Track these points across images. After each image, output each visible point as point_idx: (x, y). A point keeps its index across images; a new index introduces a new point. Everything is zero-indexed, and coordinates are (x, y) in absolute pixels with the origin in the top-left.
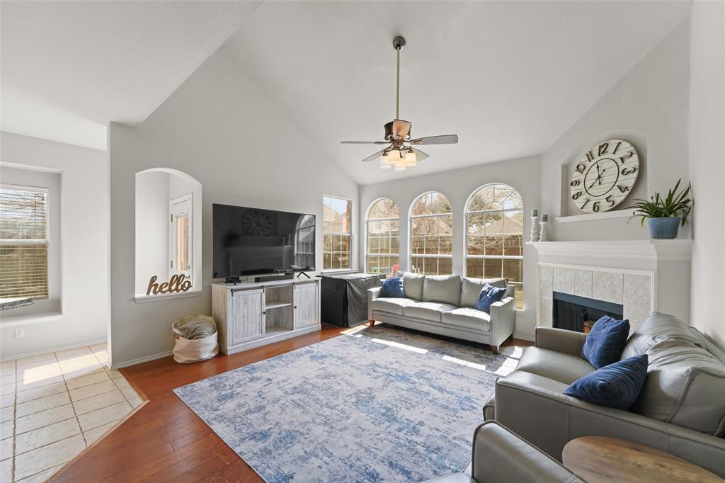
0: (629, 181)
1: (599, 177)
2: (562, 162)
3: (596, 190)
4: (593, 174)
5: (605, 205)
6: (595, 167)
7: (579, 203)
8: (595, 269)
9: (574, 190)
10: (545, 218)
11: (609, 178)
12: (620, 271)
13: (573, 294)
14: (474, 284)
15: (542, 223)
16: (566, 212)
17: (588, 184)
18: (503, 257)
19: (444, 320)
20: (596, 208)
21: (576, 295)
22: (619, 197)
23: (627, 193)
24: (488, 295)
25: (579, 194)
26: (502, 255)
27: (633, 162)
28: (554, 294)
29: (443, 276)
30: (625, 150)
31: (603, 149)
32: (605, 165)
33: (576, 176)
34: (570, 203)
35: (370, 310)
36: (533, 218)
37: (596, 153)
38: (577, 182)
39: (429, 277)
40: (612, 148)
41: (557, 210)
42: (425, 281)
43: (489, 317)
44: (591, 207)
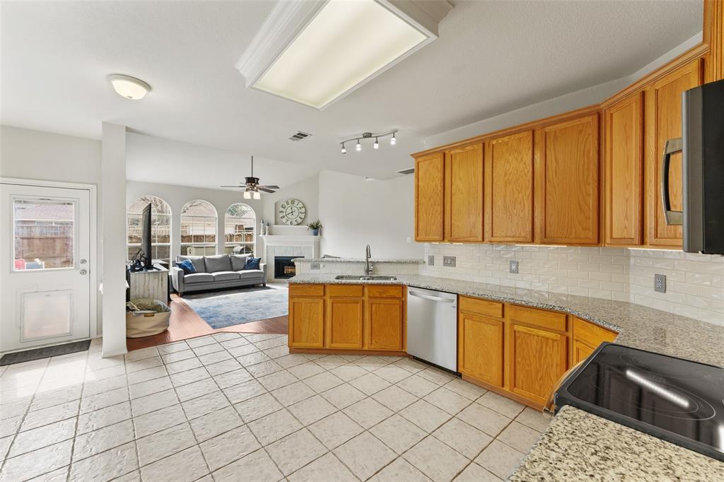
0: (303, 216)
1: (292, 212)
2: (275, 202)
3: (290, 216)
4: (289, 211)
5: (294, 222)
6: (290, 208)
7: (284, 220)
8: (294, 246)
9: (281, 215)
10: (268, 225)
11: (296, 214)
12: (303, 245)
14: (238, 258)
15: (267, 227)
16: (276, 224)
17: (287, 214)
20: (291, 223)
21: (286, 256)
22: (300, 221)
23: (302, 220)
24: (254, 262)
25: (284, 217)
27: (303, 210)
28: (275, 257)
29: (218, 256)
30: (301, 205)
31: (293, 202)
32: (294, 209)
33: (282, 209)
34: (279, 220)
35: (182, 285)
36: (262, 224)
37: (290, 203)
38: (282, 212)
39: (208, 257)
40: (296, 203)
41: (273, 222)
42: (206, 260)
43: (262, 271)
44: (289, 222)
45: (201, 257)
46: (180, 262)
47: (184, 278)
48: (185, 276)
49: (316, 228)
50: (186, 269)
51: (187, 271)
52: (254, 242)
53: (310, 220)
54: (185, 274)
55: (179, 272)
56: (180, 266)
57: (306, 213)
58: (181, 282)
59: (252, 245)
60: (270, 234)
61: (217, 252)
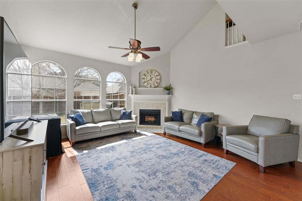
0: (158, 81)
1: (151, 79)
2: (139, 72)
4: (149, 78)
5: (153, 86)
6: (149, 76)
7: (145, 84)
8: (153, 102)
9: (143, 81)
10: (135, 87)
11: (154, 79)
12: (160, 102)
13: (147, 109)
14: (116, 111)
15: (134, 89)
16: (140, 87)
17: (148, 80)
18: (119, 99)
19: (121, 127)
20: (151, 86)
21: (148, 109)
22: (156, 85)
23: (158, 84)
24: (127, 114)
25: (145, 82)
26: (118, 99)
27: (159, 77)
28: (140, 110)
29: (101, 109)
30: (157, 74)
31: (151, 72)
32: (152, 76)
33: (144, 77)
34: (142, 84)
35: (74, 135)
36: (130, 87)
37: (149, 72)
38: (144, 79)
39: (95, 110)
40: (154, 72)
41: (138, 85)
42: (93, 113)
43: (134, 121)
44: (149, 85)
45: (90, 111)
46: (73, 116)
47: (75, 130)
48: (77, 128)
49: (169, 90)
50: (78, 121)
51: (78, 123)
52: (125, 99)
53: (164, 84)
54: (77, 126)
55: (71, 124)
56: (72, 119)
57: (160, 79)
58: (73, 133)
59: (124, 102)
60: (136, 94)
61: (101, 106)
